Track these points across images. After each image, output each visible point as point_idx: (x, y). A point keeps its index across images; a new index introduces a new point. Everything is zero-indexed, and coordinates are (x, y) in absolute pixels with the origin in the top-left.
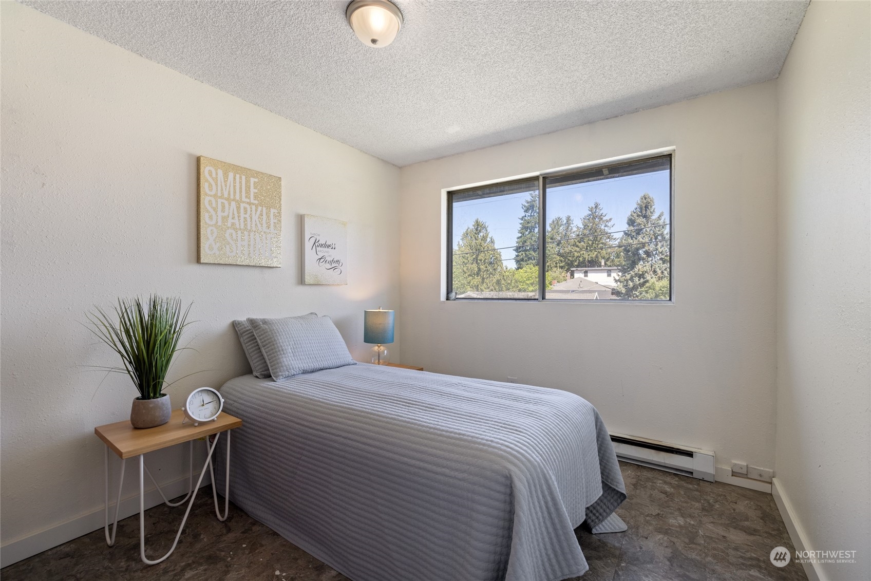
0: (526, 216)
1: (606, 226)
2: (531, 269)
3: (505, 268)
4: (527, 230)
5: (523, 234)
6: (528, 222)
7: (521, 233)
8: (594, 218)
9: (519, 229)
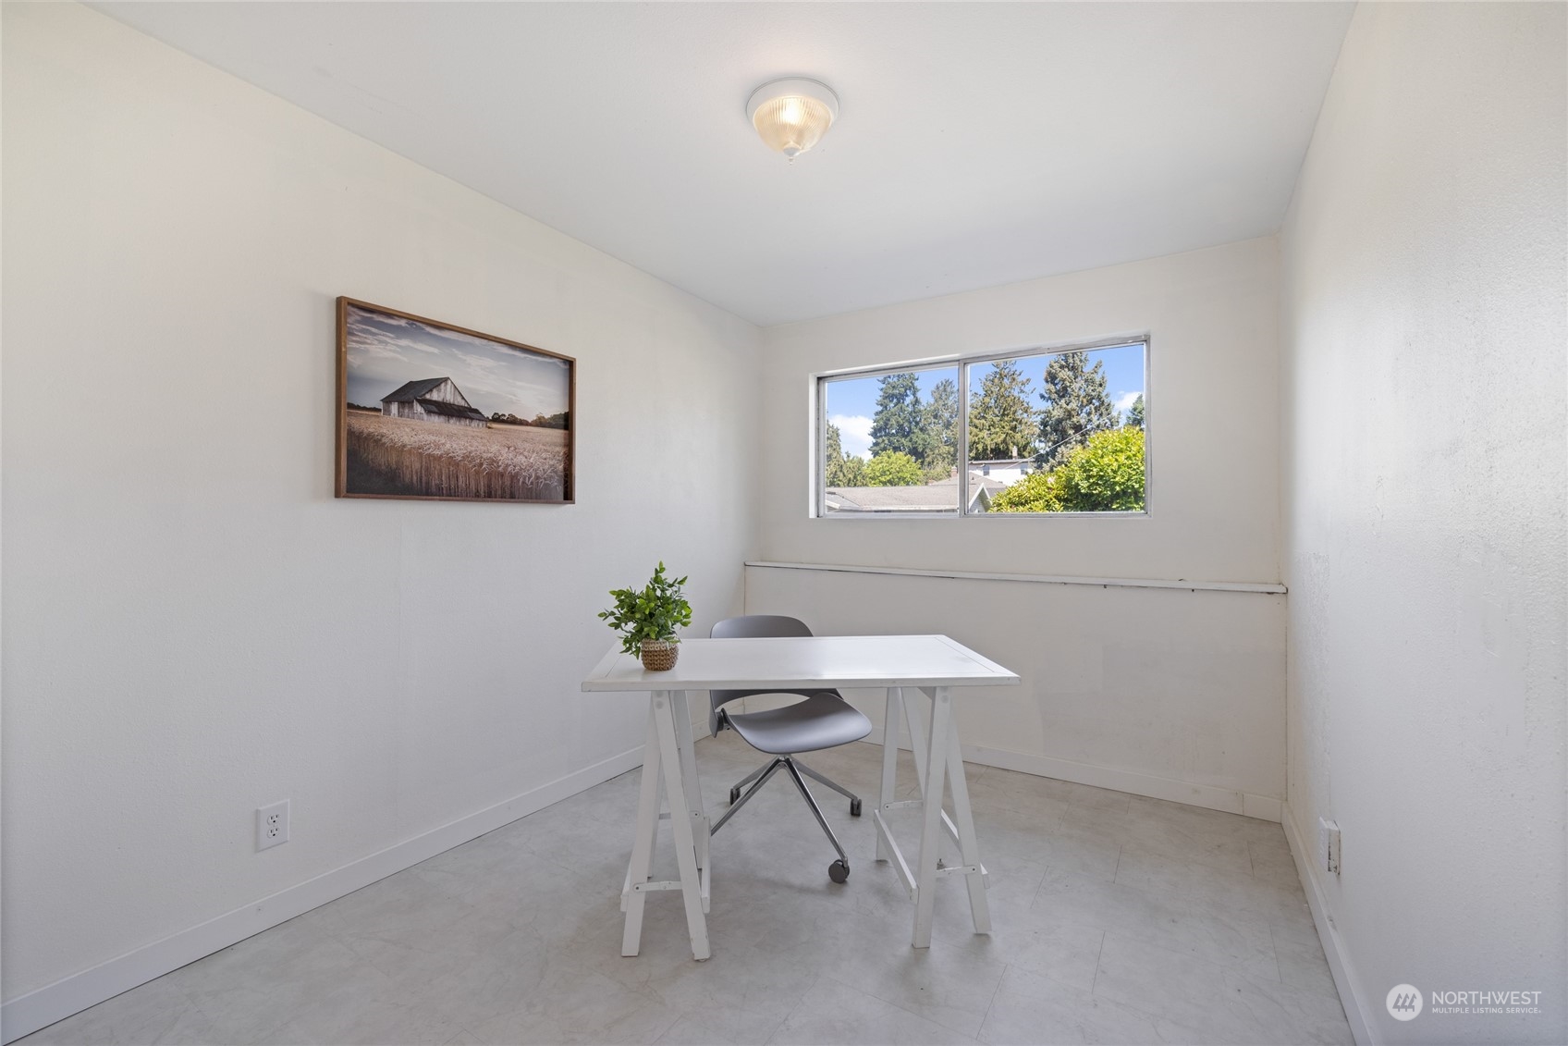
0: (889, 377)
1: (1022, 391)
2: (889, 457)
3: (845, 456)
4: (892, 401)
5: (886, 407)
6: (894, 387)
7: (881, 405)
8: (1002, 378)
9: (880, 399)
